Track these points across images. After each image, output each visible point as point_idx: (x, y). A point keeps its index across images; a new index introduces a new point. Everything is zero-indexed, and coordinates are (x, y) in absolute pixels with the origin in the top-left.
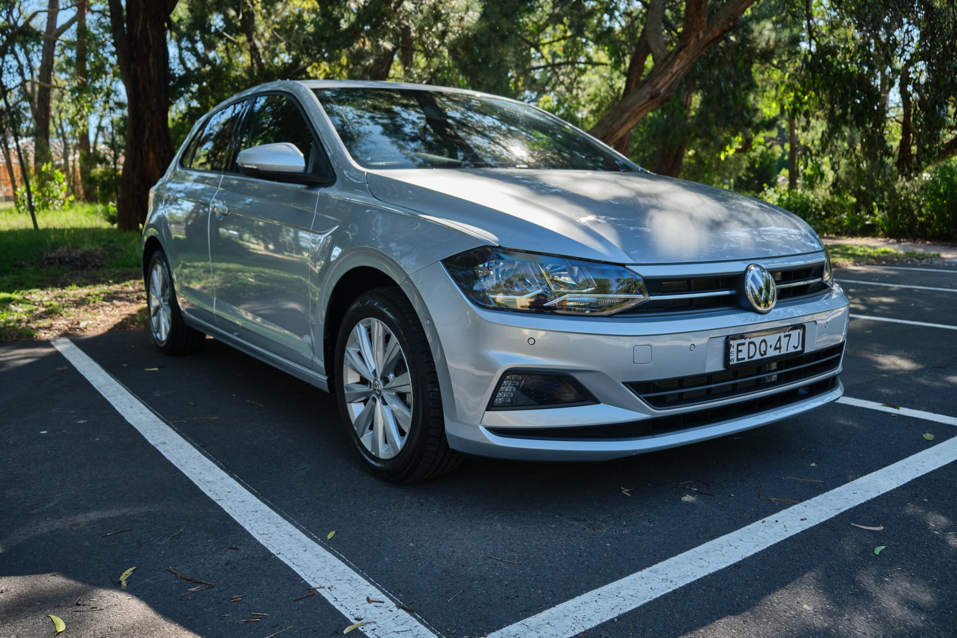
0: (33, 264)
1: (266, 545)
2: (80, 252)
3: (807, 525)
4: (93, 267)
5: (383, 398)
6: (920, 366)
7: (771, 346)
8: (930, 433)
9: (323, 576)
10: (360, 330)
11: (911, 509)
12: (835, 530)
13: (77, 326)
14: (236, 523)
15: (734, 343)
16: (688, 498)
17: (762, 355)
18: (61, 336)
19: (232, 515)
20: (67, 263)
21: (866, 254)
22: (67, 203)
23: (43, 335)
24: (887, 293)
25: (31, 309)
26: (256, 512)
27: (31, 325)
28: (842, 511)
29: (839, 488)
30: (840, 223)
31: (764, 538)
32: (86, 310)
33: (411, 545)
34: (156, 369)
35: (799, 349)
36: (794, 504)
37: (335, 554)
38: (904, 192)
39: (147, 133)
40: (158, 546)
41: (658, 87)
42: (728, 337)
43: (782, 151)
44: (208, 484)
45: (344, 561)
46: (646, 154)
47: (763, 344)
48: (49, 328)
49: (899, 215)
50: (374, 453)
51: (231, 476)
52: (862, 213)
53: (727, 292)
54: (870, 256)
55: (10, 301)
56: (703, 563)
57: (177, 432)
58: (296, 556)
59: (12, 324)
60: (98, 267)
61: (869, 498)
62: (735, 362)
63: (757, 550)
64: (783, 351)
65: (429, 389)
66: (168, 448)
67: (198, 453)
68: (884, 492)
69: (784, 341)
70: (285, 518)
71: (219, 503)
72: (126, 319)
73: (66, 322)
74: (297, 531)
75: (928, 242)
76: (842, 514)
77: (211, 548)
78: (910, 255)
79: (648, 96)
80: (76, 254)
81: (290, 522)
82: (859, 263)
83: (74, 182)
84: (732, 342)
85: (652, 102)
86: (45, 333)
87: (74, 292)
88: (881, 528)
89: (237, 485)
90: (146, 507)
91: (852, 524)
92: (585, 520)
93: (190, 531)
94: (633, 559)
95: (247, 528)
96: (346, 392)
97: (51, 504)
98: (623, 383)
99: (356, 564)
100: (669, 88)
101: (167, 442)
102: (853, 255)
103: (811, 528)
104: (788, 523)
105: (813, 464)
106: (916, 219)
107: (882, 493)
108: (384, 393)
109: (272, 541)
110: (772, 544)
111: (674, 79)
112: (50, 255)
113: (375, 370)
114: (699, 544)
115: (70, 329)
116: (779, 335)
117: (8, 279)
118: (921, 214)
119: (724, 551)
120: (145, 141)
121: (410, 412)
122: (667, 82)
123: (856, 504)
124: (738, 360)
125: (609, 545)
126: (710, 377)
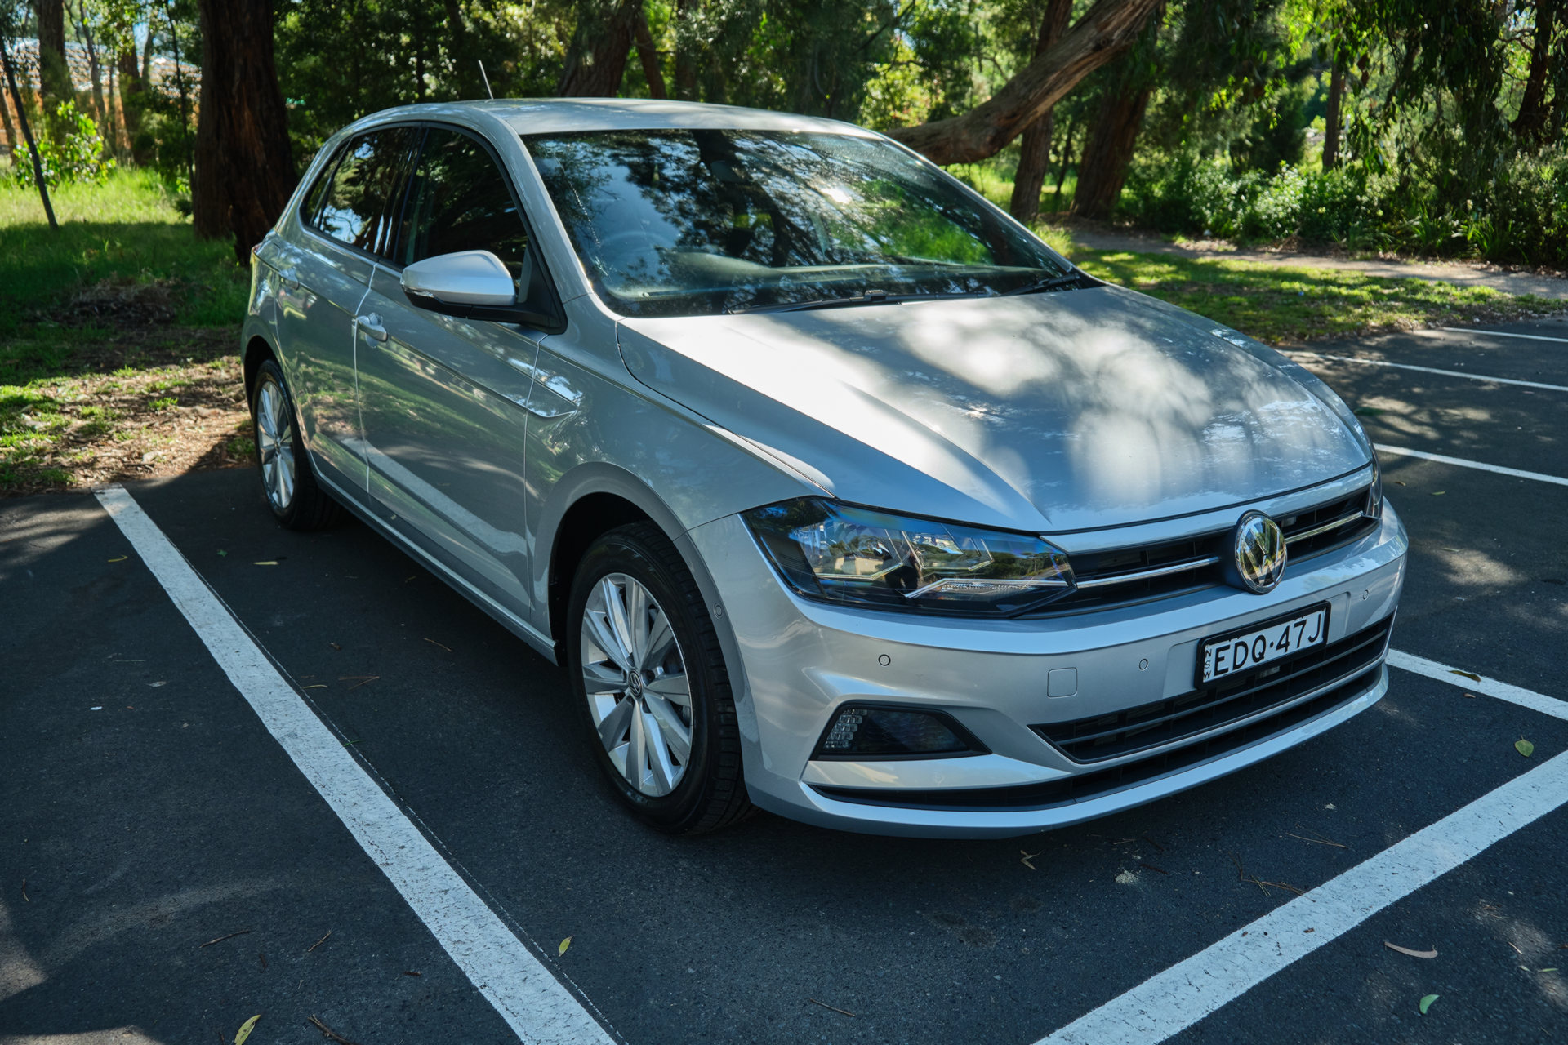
0: (54, 316)
1: (462, 966)
2: (134, 291)
3: (1316, 942)
4: (158, 321)
5: (644, 701)
6: (1521, 578)
7: (1272, 645)
8: (1528, 739)
9: (553, 1037)
10: (609, 588)
11: (1484, 914)
12: (1359, 955)
13: (138, 461)
14: (414, 917)
15: (1211, 649)
16: (1126, 878)
17: (1256, 660)
18: (112, 481)
19: (407, 899)
20: (114, 312)
21: (1449, 299)
22: (104, 173)
23: (83, 480)
24: (1475, 397)
25: (58, 423)
26: (446, 892)
27: (60, 459)
28: (1372, 912)
29: (1371, 860)
30: (1408, 233)
31: (1243, 969)
32: (151, 426)
33: (691, 971)
34: (274, 563)
35: (1319, 640)
36: (1296, 895)
37: (571, 989)
38: (1524, 182)
39: (237, 76)
40: (293, 966)
41: (1109, 28)
42: (1202, 640)
43: (1317, 86)
44: (367, 829)
45: (585, 1005)
46: (1084, 99)
47: (1260, 643)
48: (91, 465)
49: (1511, 222)
50: (630, 781)
51: (405, 812)
52: (1447, 216)
53: (1205, 562)
54: (1455, 308)
55: (19, 403)
56: (1145, 1021)
57: (314, 710)
58: (510, 992)
59: (27, 459)
60: (165, 322)
61: (1417, 886)
62: (1212, 677)
63: (1231, 996)
64: (1292, 649)
65: (719, 709)
66: (301, 747)
67: (350, 759)
68: (1443, 872)
69: (1294, 633)
70: (492, 907)
71: (386, 871)
72: (219, 445)
73: (120, 453)
74: (511, 936)
75: (1558, 273)
76: (1372, 918)
77: (377, 973)
78: (1526, 303)
79: (1091, 45)
80: (128, 296)
81: (500, 915)
82: (1434, 321)
83: (113, 129)
84: (1208, 648)
85: (1096, 55)
86: (86, 476)
87: (132, 381)
88: (1434, 954)
89: (415, 832)
90: (271, 880)
91: (1388, 944)
92: (961, 923)
93: (342, 934)
94: (1036, 1010)
95: (433, 927)
96: (585, 676)
97: (118, 874)
98: (1029, 726)
99: (605, 1013)
100: (1128, 30)
101: (299, 733)
102: (1425, 305)
103: (1321, 949)
104: (1284, 939)
105: (1330, 806)
106: (1541, 229)
107: (1440, 873)
108: (647, 696)
109: (472, 957)
110: (1255, 982)
111: (1137, 14)
112: (83, 298)
113: (632, 655)
114: (1140, 979)
115: (127, 466)
116: (1286, 625)
117: (14, 348)
118: (1549, 222)
119: (1180, 995)
120: (234, 90)
121: (688, 734)
122: (1125, 21)
123: (1396, 898)
124: (1217, 673)
125: (998, 977)
126: (1170, 705)
